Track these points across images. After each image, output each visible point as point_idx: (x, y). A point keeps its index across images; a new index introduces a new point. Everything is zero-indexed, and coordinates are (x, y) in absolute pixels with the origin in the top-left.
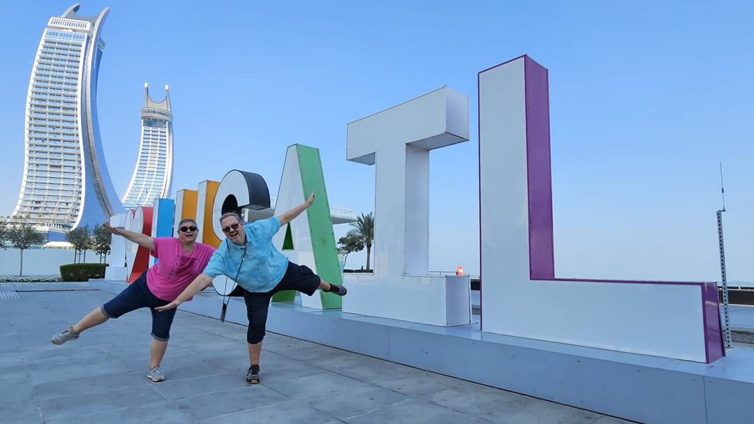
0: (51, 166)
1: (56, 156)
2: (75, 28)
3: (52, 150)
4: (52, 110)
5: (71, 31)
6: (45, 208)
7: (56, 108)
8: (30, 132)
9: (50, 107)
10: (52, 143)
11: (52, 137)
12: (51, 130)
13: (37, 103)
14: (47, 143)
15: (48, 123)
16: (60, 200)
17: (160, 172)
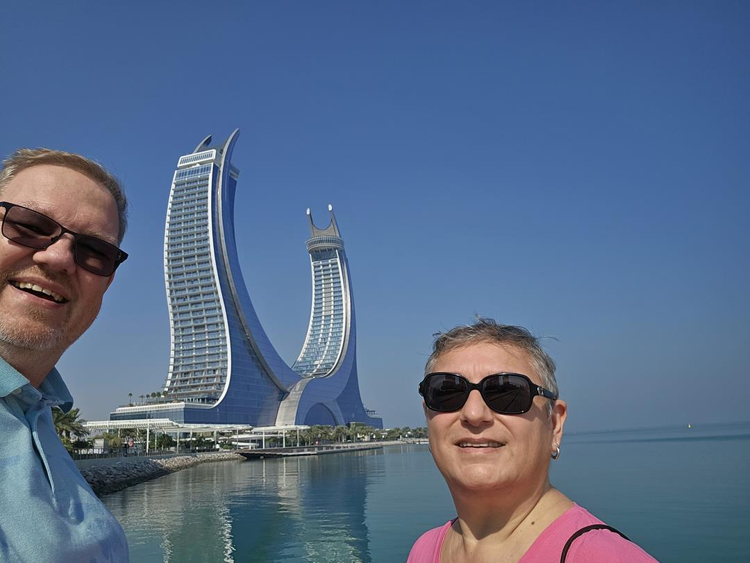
0: (196, 327)
1: (198, 315)
2: (202, 160)
3: (194, 308)
4: (188, 261)
5: (198, 165)
6: (194, 379)
7: (191, 257)
8: (171, 291)
9: (185, 258)
10: (193, 300)
11: (191, 292)
12: (190, 285)
13: (174, 256)
14: (188, 300)
15: (186, 277)
16: (208, 367)
17: (338, 315)
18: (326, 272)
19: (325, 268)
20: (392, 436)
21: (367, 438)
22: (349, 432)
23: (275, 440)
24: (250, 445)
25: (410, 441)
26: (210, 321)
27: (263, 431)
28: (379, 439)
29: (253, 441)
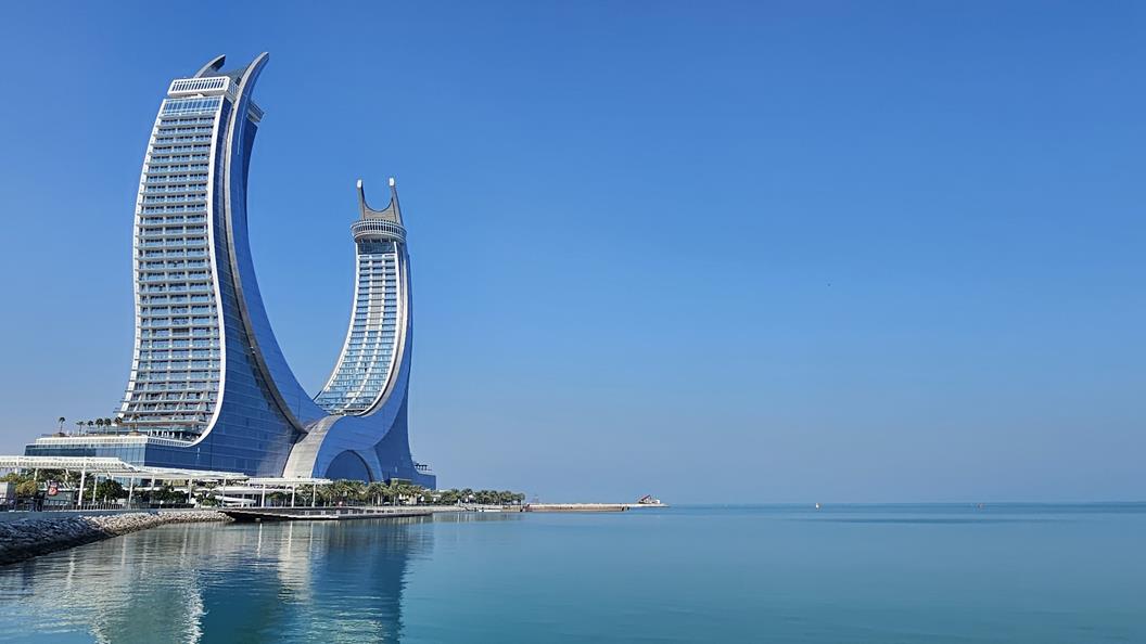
0: (175, 330)
1: (180, 313)
2: (207, 90)
3: (175, 302)
4: (171, 234)
5: (200, 96)
6: (166, 404)
7: (177, 228)
8: (141, 274)
9: (168, 229)
10: (174, 291)
11: (173, 279)
12: (171, 268)
13: (150, 224)
14: (167, 290)
15: (166, 256)
16: (188, 389)
17: (388, 331)
18: (376, 271)
19: (376, 265)
20: (447, 499)
21: (412, 500)
22: (387, 491)
23: (281, 496)
24: (243, 501)
25: (471, 506)
26: (198, 323)
27: (263, 483)
28: (429, 502)
29: (248, 496)
